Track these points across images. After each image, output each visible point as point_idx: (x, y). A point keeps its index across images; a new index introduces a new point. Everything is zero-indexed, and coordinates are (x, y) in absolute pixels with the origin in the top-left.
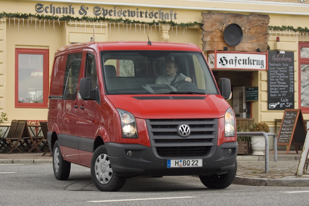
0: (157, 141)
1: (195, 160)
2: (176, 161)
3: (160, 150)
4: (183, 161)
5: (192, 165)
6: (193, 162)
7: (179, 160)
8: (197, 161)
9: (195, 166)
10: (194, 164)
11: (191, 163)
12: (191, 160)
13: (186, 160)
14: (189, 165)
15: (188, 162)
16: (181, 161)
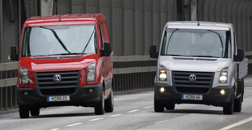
0: (41, 85)
1: (65, 97)
2: (52, 98)
3: (43, 91)
4: (57, 97)
5: (63, 99)
6: (64, 97)
7: (54, 97)
8: (66, 97)
9: (65, 100)
10: (65, 99)
11: (62, 98)
12: (62, 97)
13: (59, 97)
14: (61, 100)
15: (60, 98)
16: (55, 97)
